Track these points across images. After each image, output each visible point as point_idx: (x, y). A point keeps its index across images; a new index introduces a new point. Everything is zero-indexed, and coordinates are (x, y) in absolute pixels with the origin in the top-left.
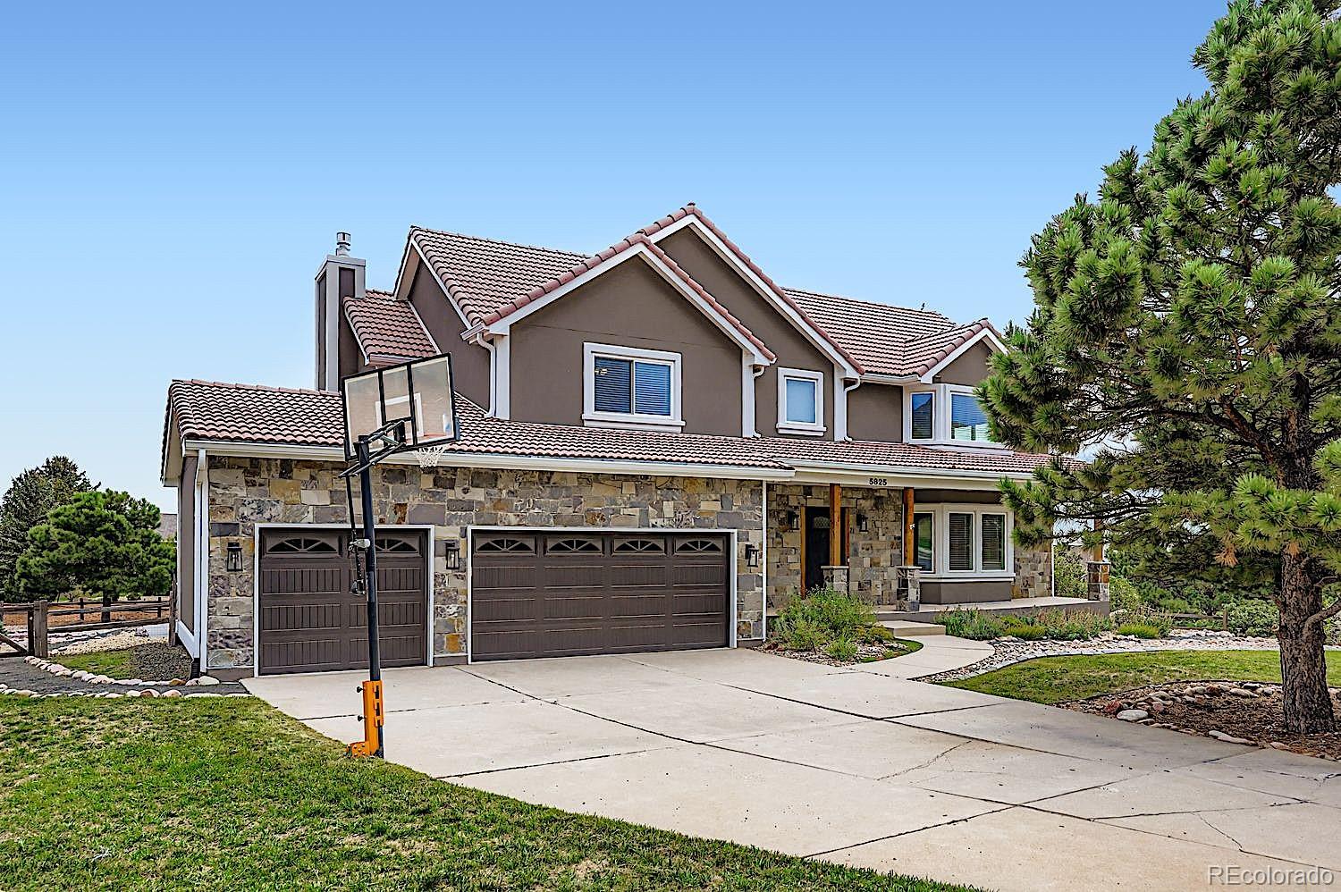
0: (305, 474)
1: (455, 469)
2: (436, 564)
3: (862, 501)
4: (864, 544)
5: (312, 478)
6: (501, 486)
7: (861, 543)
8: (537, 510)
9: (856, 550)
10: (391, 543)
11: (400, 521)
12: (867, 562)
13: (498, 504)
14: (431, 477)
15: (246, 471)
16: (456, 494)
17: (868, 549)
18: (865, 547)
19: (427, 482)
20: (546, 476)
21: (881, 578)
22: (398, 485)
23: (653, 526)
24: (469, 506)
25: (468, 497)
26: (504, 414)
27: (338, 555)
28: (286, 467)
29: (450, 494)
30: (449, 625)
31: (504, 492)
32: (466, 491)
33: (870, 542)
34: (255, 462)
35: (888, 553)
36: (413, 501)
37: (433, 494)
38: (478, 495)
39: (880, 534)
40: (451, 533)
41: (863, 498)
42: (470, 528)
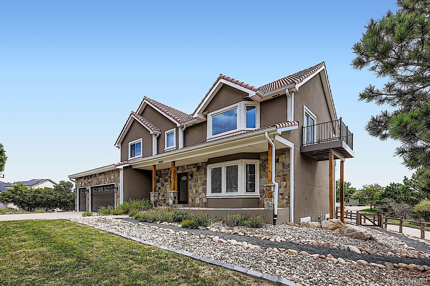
3: (193, 169)
4: (193, 185)
7: (192, 184)
9: (191, 187)
12: (194, 191)
17: (195, 186)
18: (194, 186)
19: (87, 179)
21: (199, 197)
23: (106, 183)
33: (195, 183)
35: (202, 187)
38: (90, 180)
39: (199, 180)
41: (193, 168)
42: (89, 187)
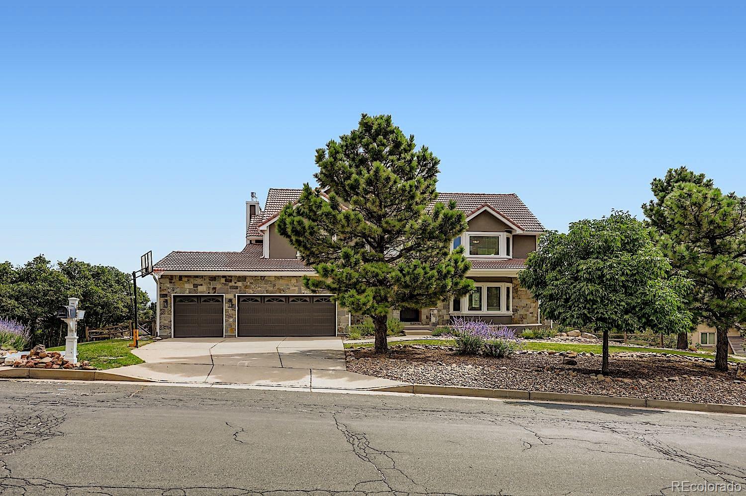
0: (186, 279)
1: (232, 276)
2: (226, 306)
5: (188, 280)
6: (247, 281)
8: (260, 289)
10: (213, 299)
11: (214, 293)
13: (246, 287)
14: (224, 279)
15: (169, 279)
16: (232, 284)
19: (223, 280)
20: (263, 278)
22: (213, 282)
23: (303, 293)
24: (237, 288)
25: (236, 285)
26: (267, 256)
27: (196, 303)
28: (181, 277)
29: (230, 284)
30: (230, 325)
31: (248, 283)
32: (235, 283)
34: (172, 276)
36: (218, 286)
37: (225, 284)
38: (239, 284)
40: (230, 296)
42: (236, 295)
